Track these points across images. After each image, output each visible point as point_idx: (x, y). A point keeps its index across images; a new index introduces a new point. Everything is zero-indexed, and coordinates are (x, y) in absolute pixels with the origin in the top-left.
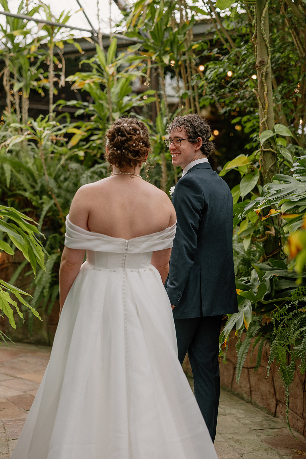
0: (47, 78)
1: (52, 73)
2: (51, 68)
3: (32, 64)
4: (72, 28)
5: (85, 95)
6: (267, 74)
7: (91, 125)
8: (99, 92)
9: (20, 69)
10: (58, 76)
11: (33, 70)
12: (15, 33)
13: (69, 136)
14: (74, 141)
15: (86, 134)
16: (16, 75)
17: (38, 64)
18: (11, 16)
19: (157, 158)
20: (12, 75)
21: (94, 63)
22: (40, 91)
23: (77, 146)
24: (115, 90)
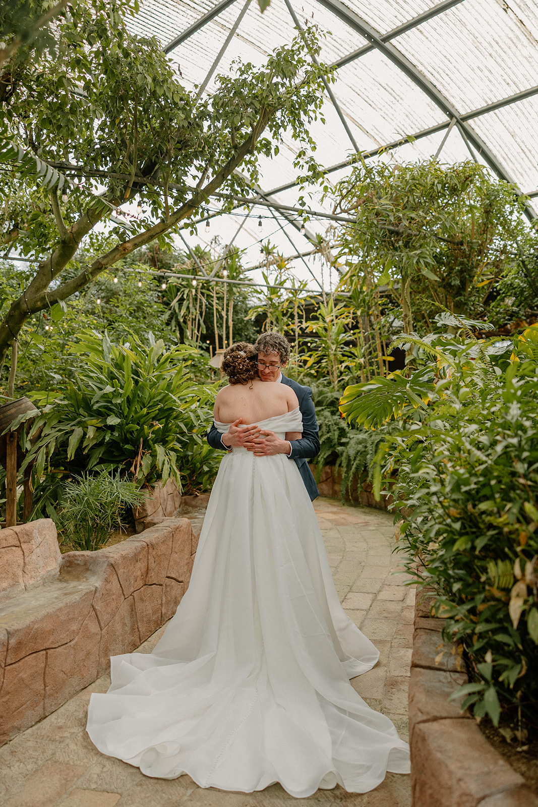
0: (293, 324)
1: (296, 320)
2: (296, 317)
3: (284, 315)
4: (309, 291)
5: (315, 335)
6: (409, 322)
7: (320, 353)
8: (324, 332)
9: (277, 319)
10: (301, 322)
11: (285, 319)
12: (273, 296)
13: (305, 362)
14: (309, 364)
15: (317, 359)
16: (275, 323)
17: (289, 314)
18: (271, 287)
19: (359, 372)
20: (272, 323)
21: (320, 314)
22: (291, 332)
23: (311, 367)
24: (335, 329)
